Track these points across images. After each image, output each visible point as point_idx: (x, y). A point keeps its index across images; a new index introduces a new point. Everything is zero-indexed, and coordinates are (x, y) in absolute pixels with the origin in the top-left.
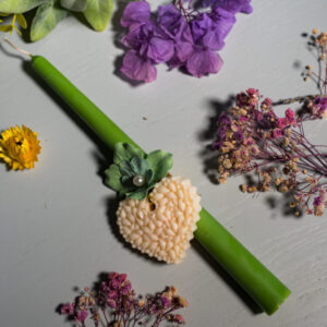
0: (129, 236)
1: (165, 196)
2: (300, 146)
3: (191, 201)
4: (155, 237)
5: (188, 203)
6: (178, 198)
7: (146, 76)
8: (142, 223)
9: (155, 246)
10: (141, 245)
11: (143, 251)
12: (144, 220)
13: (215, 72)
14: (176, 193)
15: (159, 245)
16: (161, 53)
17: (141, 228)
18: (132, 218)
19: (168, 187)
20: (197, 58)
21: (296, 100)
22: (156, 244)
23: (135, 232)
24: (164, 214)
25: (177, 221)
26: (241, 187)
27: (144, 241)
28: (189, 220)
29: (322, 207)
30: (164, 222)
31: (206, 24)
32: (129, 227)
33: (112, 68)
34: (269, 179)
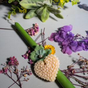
0: (38, 74)
1: (49, 60)
3: (57, 61)
4: (46, 73)
5: (56, 62)
6: (53, 60)
8: (42, 69)
9: (46, 76)
10: (41, 76)
11: (42, 78)
12: (42, 68)
14: (52, 59)
15: (47, 75)
17: (41, 71)
18: (39, 68)
19: (50, 57)
22: (46, 75)
23: (40, 72)
24: (49, 65)
25: (53, 68)
27: (42, 74)
28: (56, 67)
30: (49, 68)
32: (38, 71)
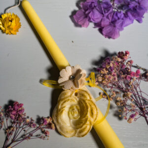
2: (134, 89)
7: (83, 24)
13: (114, 39)
16: (95, 17)
20: (109, 28)
21: (143, 69)
26: (100, 94)
29: (133, 120)
31: (121, 16)
33: (70, 14)
34: (115, 95)
